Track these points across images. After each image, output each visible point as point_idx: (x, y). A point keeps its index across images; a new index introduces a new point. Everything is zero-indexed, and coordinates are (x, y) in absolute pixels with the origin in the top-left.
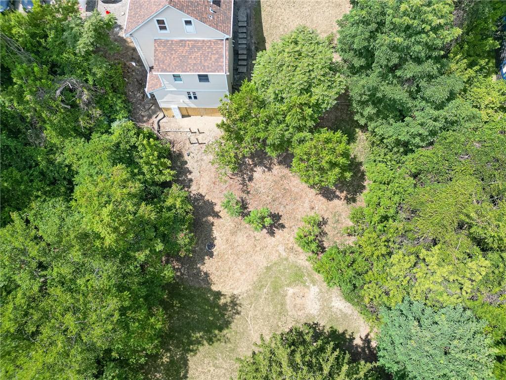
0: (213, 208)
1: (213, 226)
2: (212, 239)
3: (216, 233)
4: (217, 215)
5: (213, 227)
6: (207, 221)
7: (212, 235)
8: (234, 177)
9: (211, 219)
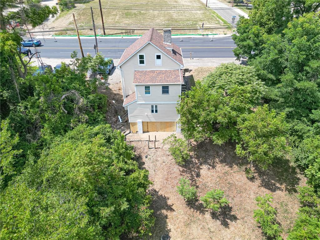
0: (166, 202)
1: (167, 218)
2: (167, 232)
3: (170, 226)
4: (170, 208)
5: (167, 220)
6: (161, 214)
7: (167, 228)
8: (183, 174)
9: (164, 212)
